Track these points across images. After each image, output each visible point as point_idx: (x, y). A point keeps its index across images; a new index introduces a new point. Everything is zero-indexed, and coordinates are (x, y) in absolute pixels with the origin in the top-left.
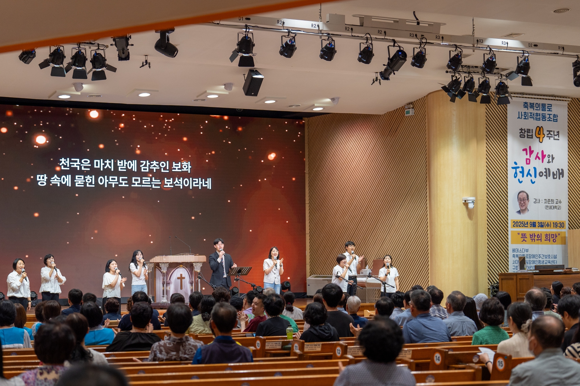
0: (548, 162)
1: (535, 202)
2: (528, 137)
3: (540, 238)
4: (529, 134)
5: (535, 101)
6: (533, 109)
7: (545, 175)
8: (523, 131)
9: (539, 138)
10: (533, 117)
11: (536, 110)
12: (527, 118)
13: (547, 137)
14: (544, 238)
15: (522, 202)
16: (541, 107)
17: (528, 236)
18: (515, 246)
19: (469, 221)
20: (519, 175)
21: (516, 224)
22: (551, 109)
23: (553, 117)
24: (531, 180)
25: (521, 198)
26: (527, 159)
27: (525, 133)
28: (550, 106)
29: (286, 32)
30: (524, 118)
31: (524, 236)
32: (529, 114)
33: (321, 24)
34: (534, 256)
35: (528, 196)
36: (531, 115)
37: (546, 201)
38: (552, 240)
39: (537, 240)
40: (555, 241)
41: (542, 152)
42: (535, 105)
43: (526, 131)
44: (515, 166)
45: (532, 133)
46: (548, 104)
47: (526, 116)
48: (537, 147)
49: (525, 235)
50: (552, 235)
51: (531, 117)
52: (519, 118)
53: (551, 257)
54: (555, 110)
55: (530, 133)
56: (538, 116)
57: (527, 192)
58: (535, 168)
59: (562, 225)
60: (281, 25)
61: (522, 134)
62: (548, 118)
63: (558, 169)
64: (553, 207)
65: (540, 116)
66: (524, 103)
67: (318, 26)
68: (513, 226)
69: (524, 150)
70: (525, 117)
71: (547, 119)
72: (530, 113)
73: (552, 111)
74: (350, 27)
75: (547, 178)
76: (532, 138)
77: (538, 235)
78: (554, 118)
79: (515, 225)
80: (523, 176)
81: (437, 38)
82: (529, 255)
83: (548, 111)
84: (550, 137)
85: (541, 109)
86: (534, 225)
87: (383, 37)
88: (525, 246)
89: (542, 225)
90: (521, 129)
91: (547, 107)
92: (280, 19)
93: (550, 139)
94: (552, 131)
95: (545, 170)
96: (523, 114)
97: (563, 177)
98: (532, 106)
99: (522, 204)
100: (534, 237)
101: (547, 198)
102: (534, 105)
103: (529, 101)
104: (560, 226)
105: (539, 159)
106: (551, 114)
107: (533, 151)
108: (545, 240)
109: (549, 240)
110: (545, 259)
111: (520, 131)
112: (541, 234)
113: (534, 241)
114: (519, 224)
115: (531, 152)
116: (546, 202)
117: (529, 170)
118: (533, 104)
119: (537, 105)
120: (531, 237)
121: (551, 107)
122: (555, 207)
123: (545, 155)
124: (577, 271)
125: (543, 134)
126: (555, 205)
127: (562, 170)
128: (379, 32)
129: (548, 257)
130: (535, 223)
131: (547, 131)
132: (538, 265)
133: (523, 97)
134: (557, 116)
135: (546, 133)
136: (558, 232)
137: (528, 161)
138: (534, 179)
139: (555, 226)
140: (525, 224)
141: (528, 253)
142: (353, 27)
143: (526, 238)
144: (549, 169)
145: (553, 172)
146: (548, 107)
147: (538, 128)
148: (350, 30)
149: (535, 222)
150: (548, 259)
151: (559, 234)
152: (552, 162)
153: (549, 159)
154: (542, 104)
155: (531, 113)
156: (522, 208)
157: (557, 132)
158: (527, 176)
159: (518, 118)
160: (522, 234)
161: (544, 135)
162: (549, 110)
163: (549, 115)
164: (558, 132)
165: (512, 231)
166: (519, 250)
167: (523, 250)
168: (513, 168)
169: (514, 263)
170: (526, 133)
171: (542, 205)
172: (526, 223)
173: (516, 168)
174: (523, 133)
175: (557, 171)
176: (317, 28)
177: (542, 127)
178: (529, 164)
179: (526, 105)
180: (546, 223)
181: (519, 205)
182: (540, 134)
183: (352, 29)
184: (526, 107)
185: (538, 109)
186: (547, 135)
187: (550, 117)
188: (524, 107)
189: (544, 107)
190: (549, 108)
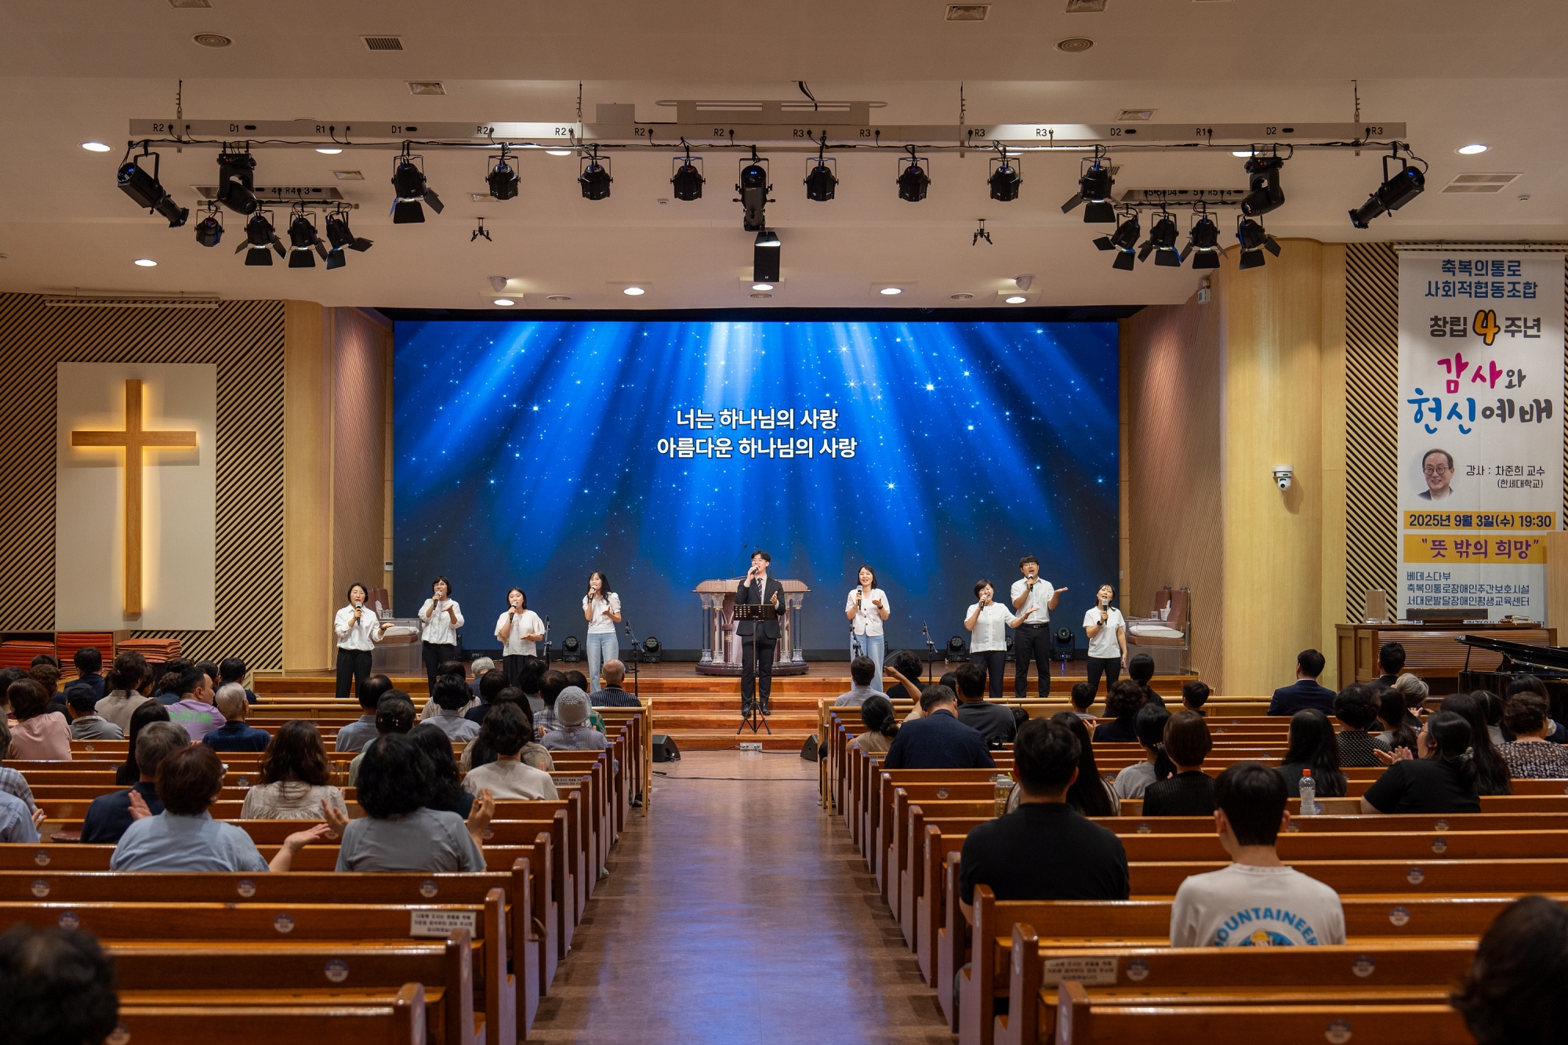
0: (1506, 387)
1: (1470, 473)
2: (1452, 335)
3: (1483, 550)
4: (1455, 328)
5: (1473, 257)
6: (1468, 273)
7: (1498, 415)
8: (1441, 323)
9: (1485, 335)
10: (1468, 290)
11: (1476, 275)
12: (1451, 293)
13: (1506, 331)
14: (1493, 549)
15: (1435, 474)
16: (1490, 267)
17: (1450, 545)
18: (1415, 567)
19: (1289, 515)
20: (1429, 418)
21: (1417, 520)
22: (1519, 270)
23: (1525, 288)
24: (1461, 427)
25: (1433, 464)
26: (1449, 382)
27: (1445, 327)
28: (1517, 264)
29: (498, 149)
30: (1444, 293)
31: (1438, 545)
32: (1458, 286)
33: (577, 127)
34: (1465, 588)
35: (1450, 460)
36: (1462, 287)
37: (1500, 470)
38: (1515, 553)
39: (1474, 554)
40: (1524, 555)
41: (1493, 365)
42: (1473, 266)
43: (1447, 322)
44: (1419, 397)
45: (1465, 324)
46: (1509, 262)
47: (1448, 290)
48: (1478, 355)
49: (1442, 543)
50: (1516, 543)
51: (1463, 290)
52: (1430, 293)
53: (1513, 590)
54: (1527, 274)
55: (1460, 325)
56: (1481, 288)
57: (1448, 452)
58: (1471, 402)
59: (1545, 521)
60: (486, 136)
61: (1436, 328)
62: (1509, 292)
63: (1537, 402)
64: (1519, 483)
65: (1486, 287)
66: (1444, 261)
67: (571, 131)
68: (1411, 524)
69: (1441, 362)
70: (1447, 292)
71: (1506, 293)
72: (1459, 282)
73: (1520, 275)
74: (647, 127)
75: (1504, 420)
76: (1465, 335)
77: (1479, 542)
78: (1527, 291)
79: (1416, 522)
80: (1438, 418)
81: (865, 133)
82: (1452, 587)
83: (1508, 275)
84: (1513, 333)
85: (1490, 272)
86: (1466, 521)
87: (729, 143)
88: (1443, 567)
89: (1487, 521)
90: (1436, 319)
91: (1506, 268)
92: (484, 123)
93: (1513, 336)
94: (1519, 319)
95: (1499, 405)
96: (1441, 285)
97: (1549, 416)
98: (1465, 266)
99: (1435, 477)
100: (1467, 548)
101: (1505, 465)
102: (1470, 265)
103: (1457, 257)
104: (1540, 524)
105: (1483, 379)
106: (1519, 283)
107: (1466, 364)
108: (1497, 554)
109: (1509, 554)
110: (1495, 595)
111: (1433, 322)
112: (1486, 541)
113: (1467, 556)
114: (1426, 520)
115: (1461, 366)
116: (1500, 472)
117: (1456, 405)
118: (1470, 262)
119: (1479, 265)
120: (1456, 548)
121: (1519, 266)
122: (1528, 483)
123: (1500, 372)
124: (1525, 622)
125: (1496, 326)
126: (1525, 477)
127: (1548, 402)
128: (718, 133)
129: (1504, 591)
130: (1468, 517)
131: (1507, 319)
132: (1478, 607)
133: (1438, 250)
134: (1535, 286)
135: (1502, 323)
136: (1532, 536)
137: (1452, 385)
138: (1467, 425)
139: (1524, 523)
140: (1441, 520)
141: (1449, 582)
142: (653, 127)
143: (1446, 549)
144: (1511, 402)
145: (1522, 409)
146: (1509, 266)
147: (1482, 315)
148: (646, 133)
149: (1471, 517)
150: (1504, 595)
151: (1536, 541)
152: (1520, 386)
153: (1511, 381)
154: (1493, 262)
155: (1463, 283)
156: (1433, 487)
157: (1534, 320)
158: (1449, 417)
159: (1426, 295)
160: (1434, 542)
161: (1497, 329)
162: (1512, 273)
163: (1512, 285)
164: (1538, 320)
165: (1406, 536)
166: (1426, 575)
167: (1437, 576)
168: (1410, 401)
169: (1412, 602)
170: (1448, 326)
171: (1491, 479)
172: (1444, 518)
173: (1419, 402)
174: (1440, 326)
175: (1531, 406)
176: (568, 136)
177: (1491, 311)
178: (1456, 390)
179: (1449, 266)
180: (1501, 518)
181: (1427, 479)
182: (1486, 327)
183: (651, 132)
184: (1449, 271)
185: (1484, 272)
186: (1507, 327)
187: (1514, 289)
188: (1444, 271)
189: (1498, 267)
190: (1512, 268)
